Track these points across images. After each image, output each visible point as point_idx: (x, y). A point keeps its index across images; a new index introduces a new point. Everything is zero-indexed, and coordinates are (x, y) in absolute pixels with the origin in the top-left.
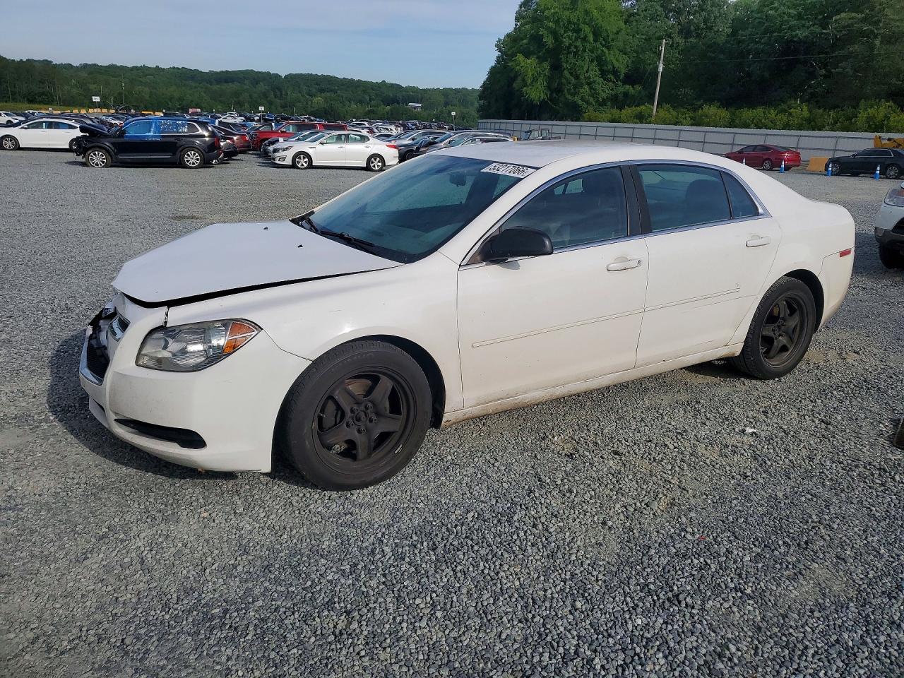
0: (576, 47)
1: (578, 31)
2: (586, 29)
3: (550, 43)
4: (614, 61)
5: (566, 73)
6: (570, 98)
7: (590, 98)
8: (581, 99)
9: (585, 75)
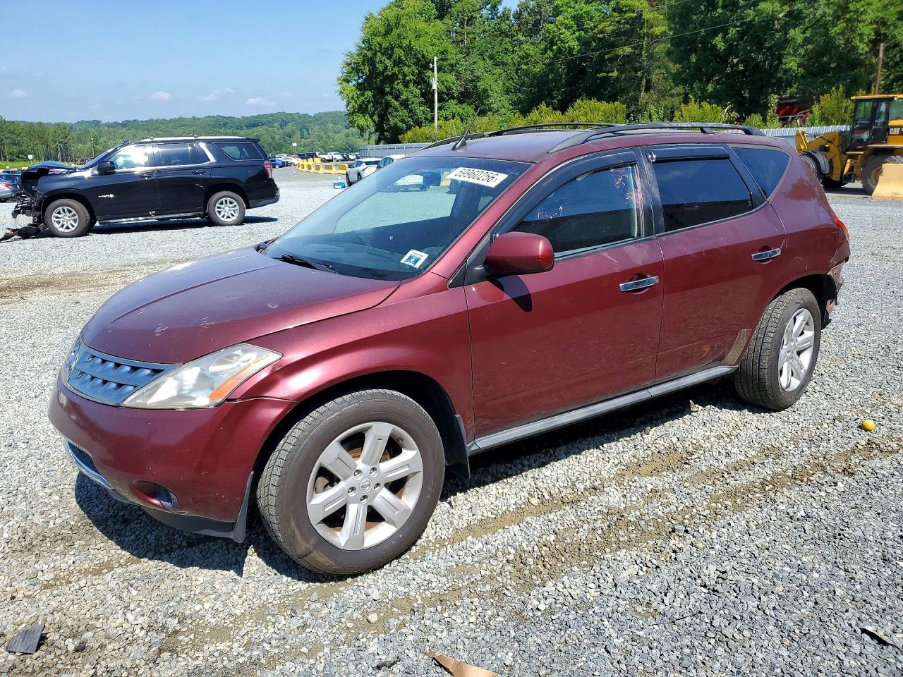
5: (389, 98)
6: (392, 123)
7: (409, 119)
8: (403, 121)
9: (403, 97)
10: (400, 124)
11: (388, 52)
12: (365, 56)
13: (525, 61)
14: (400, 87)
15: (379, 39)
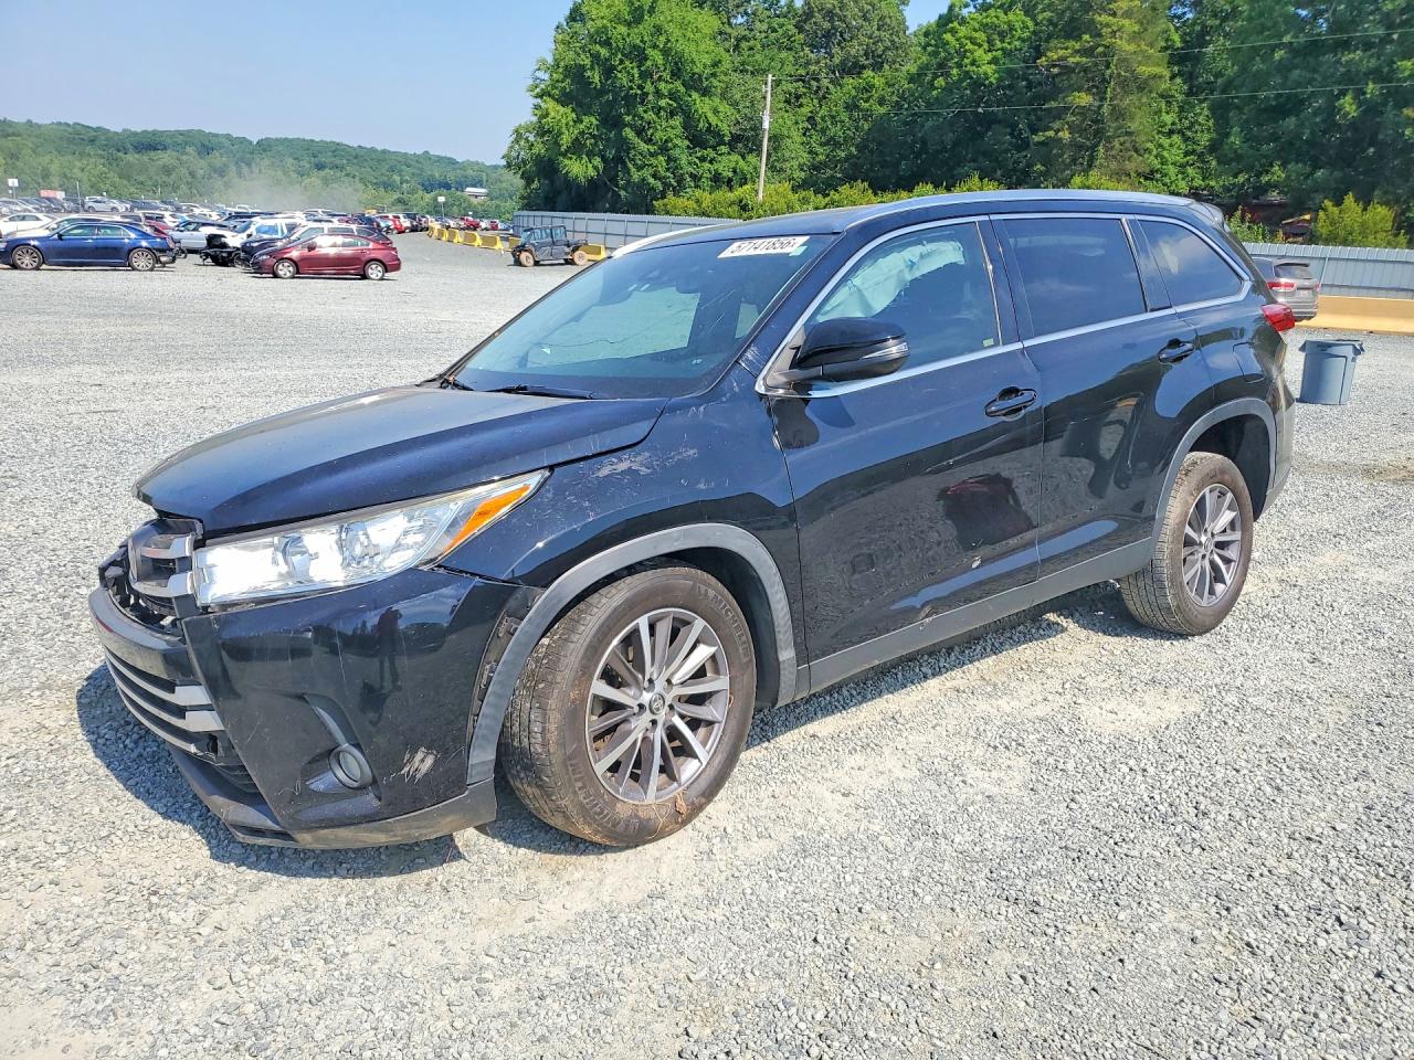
3: (597, 79)
4: (709, 115)
5: (629, 133)
6: (636, 176)
7: (668, 174)
8: (655, 176)
9: (659, 135)
10: (651, 180)
11: (638, 54)
12: (596, 57)
13: (865, 96)
14: (650, 116)
15: (623, 29)
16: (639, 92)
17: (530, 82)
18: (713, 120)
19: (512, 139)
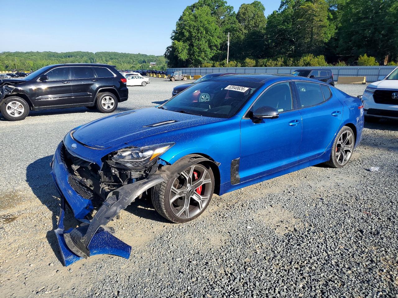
0: (198, 36)
1: (198, 30)
2: (202, 29)
10: (201, 59)
12: (187, 30)
16: (197, 38)
17: (171, 36)
18: (216, 43)
19: (166, 50)
